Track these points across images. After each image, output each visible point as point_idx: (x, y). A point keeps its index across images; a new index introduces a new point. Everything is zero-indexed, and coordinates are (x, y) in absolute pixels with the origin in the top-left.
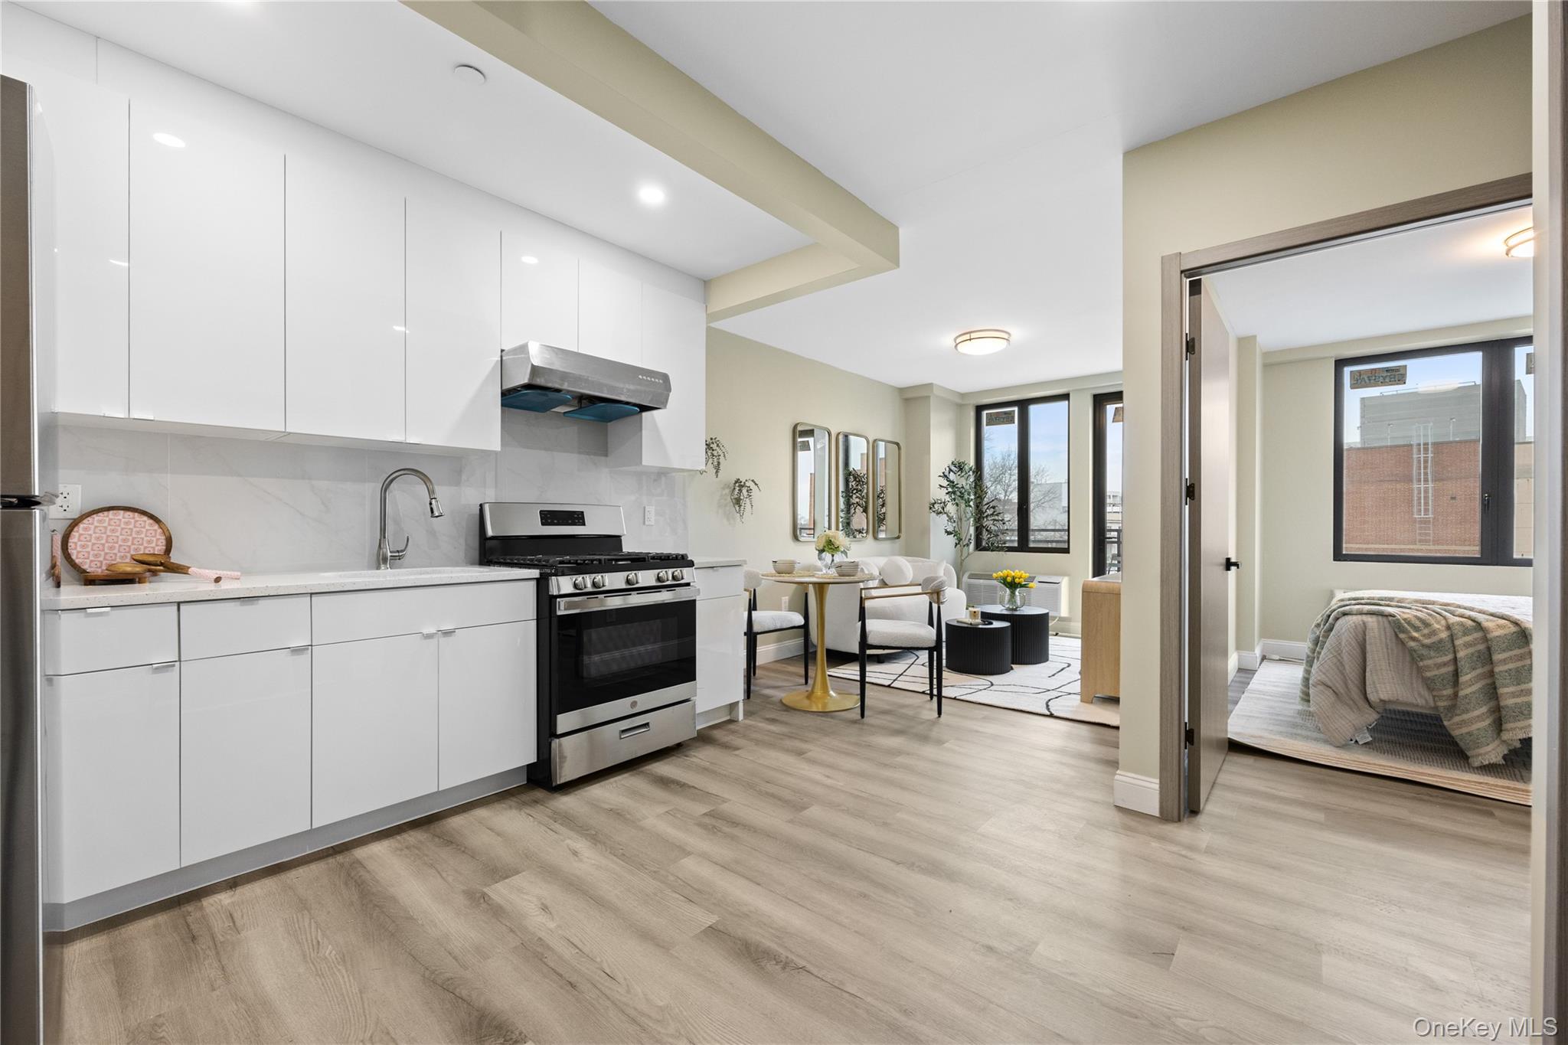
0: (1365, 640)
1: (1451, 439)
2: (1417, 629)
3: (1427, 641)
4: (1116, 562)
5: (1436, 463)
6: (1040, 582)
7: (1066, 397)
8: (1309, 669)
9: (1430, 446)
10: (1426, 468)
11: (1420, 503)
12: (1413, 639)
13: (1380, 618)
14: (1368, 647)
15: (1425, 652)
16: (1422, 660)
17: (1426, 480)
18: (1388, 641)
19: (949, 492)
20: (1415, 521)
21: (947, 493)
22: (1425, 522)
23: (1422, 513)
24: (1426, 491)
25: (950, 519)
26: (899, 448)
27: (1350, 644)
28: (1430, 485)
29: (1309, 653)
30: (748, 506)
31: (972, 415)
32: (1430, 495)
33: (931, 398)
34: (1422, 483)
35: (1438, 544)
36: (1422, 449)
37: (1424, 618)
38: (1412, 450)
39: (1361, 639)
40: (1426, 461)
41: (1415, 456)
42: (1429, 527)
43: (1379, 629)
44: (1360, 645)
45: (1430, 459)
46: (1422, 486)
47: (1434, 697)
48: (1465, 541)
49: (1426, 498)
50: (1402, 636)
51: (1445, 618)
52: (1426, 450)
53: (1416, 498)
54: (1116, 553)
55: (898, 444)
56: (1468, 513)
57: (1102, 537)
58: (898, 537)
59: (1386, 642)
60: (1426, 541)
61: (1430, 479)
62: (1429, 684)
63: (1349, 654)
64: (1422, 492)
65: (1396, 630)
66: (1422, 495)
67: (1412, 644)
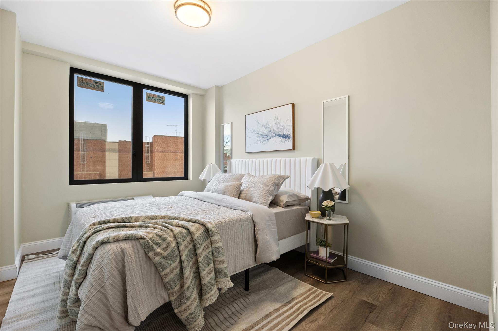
0: (124, 266)
1: (90, 139)
2: (158, 245)
3: (165, 254)
5: (87, 146)
8: (67, 291)
9: (85, 140)
10: (84, 147)
11: (82, 158)
12: (157, 254)
13: (133, 242)
14: (128, 273)
15: (164, 263)
16: (163, 270)
17: (84, 151)
18: (141, 261)
20: (81, 164)
22: (84, 165)
23: (83, 162)
24: (84, 155)
27: (112, 275)
28: (85, 153)
29: (67, 278)
32: (85, 156)
34: (83, 152)
35: (87, 172)
36: (83, 141)
37: (161, 234)
38: (80, 141)
39: (121, 266)
40: (84, 145)
41: (81, 143)
42: (85, 166)
43: (134, 253)
44: (120, 273)
45: (85, 144)
46: (83, 153)
47: (168, 294)
48: (94, 170)
49: (84, 157)
50: (150, 254)
51: (171, 230)
52: (84, 141)
53: (81, 157)
56: (95, 162)
59: (140, 264)
60: (84, 171)
61: (85, 151)
62: (166, 287)
63: (112, 285)
64: (83, 155)
65: (146, 250)
66: (83, 156)
67: (157, 259)
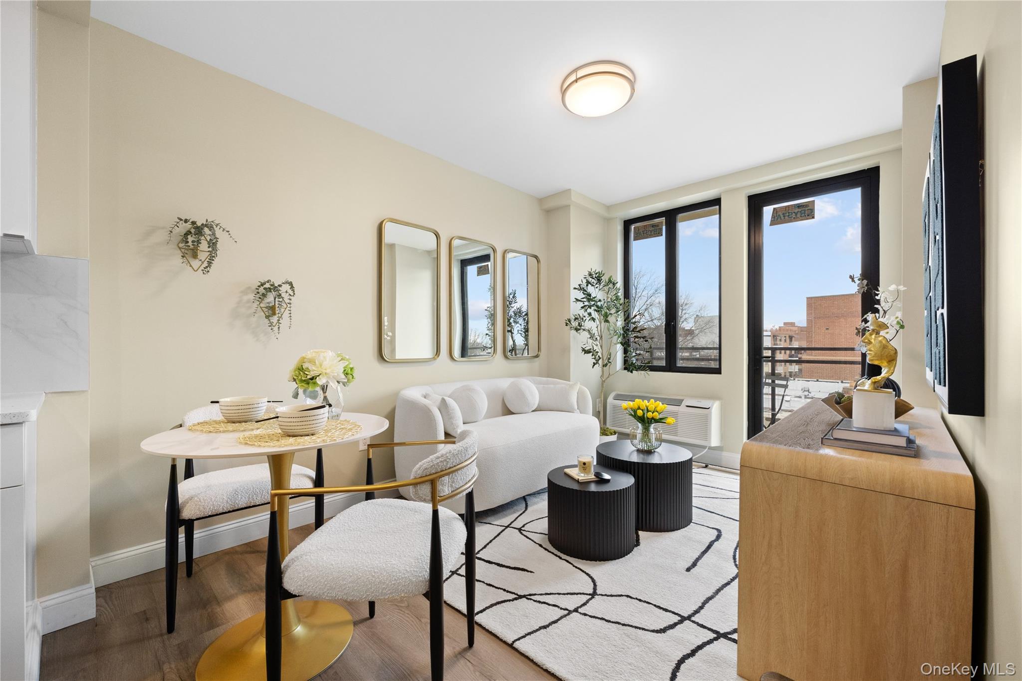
4: (770, 381)
6: (687, 406)
7: (717, 202)
19: (585, 306)
21: (582, 307)
25: (592, 336)
26: (538, 261)
30: (286, 315)
31: (619, 228)
33: (572, 207)
54: (770, 372)
55: (536, 257)
57: (757, 357)
58: (537, 356)
